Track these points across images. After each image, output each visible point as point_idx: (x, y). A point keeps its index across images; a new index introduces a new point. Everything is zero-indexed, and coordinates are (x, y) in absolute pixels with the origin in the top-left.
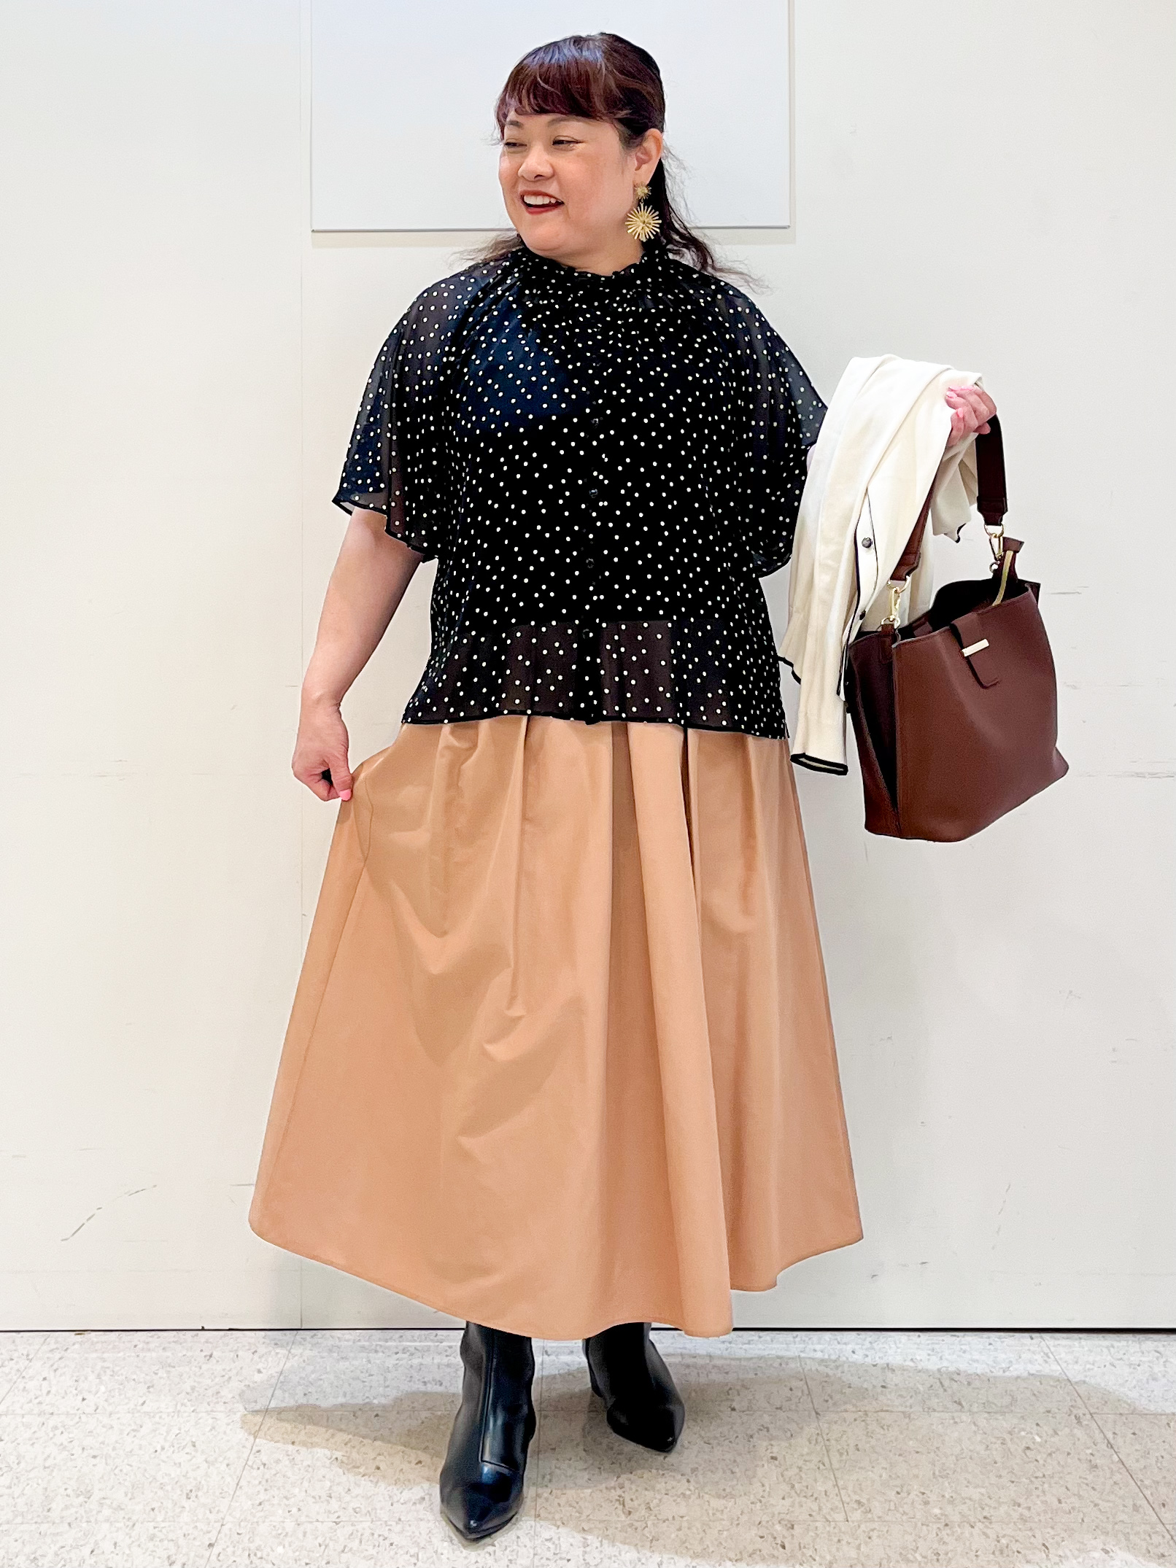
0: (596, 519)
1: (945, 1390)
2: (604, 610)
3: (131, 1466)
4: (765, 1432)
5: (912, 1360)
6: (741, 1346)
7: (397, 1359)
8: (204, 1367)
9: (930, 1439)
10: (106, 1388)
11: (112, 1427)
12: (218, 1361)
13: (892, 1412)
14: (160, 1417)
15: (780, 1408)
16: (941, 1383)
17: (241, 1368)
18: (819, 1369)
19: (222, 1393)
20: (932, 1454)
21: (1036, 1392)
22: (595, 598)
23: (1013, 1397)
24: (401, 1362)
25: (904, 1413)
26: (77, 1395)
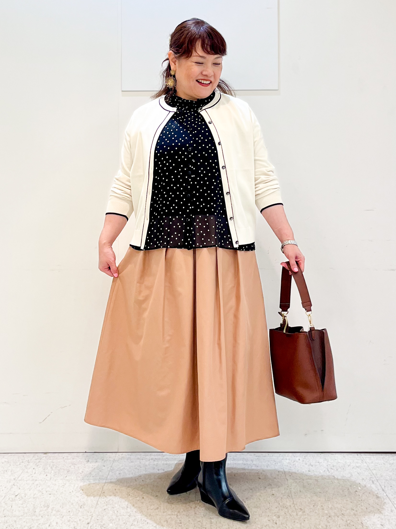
0: (191, 181)
1: (329, 472)
2: (193, 212)
3: (62, 497)
4: (270, 486)
5: (318, 462)
6: (262, 458)
7: (150, 462)
8: (86, 465)
9: (324, 488)
10: (54, 472)
11: (56, 485)
12: (91, 463)
13: (312, 479)
14: (72, 481)
15: (275, 478)
16: (328, 470)
17: (98, 465)
18: (288, 465)
19: (92, 473)
20: (325, 493)
21: (359, 473)
22: (190, 208)
23: (351, 474)
24: (151, 463)
25: (315, 479)
26: (44, 474)
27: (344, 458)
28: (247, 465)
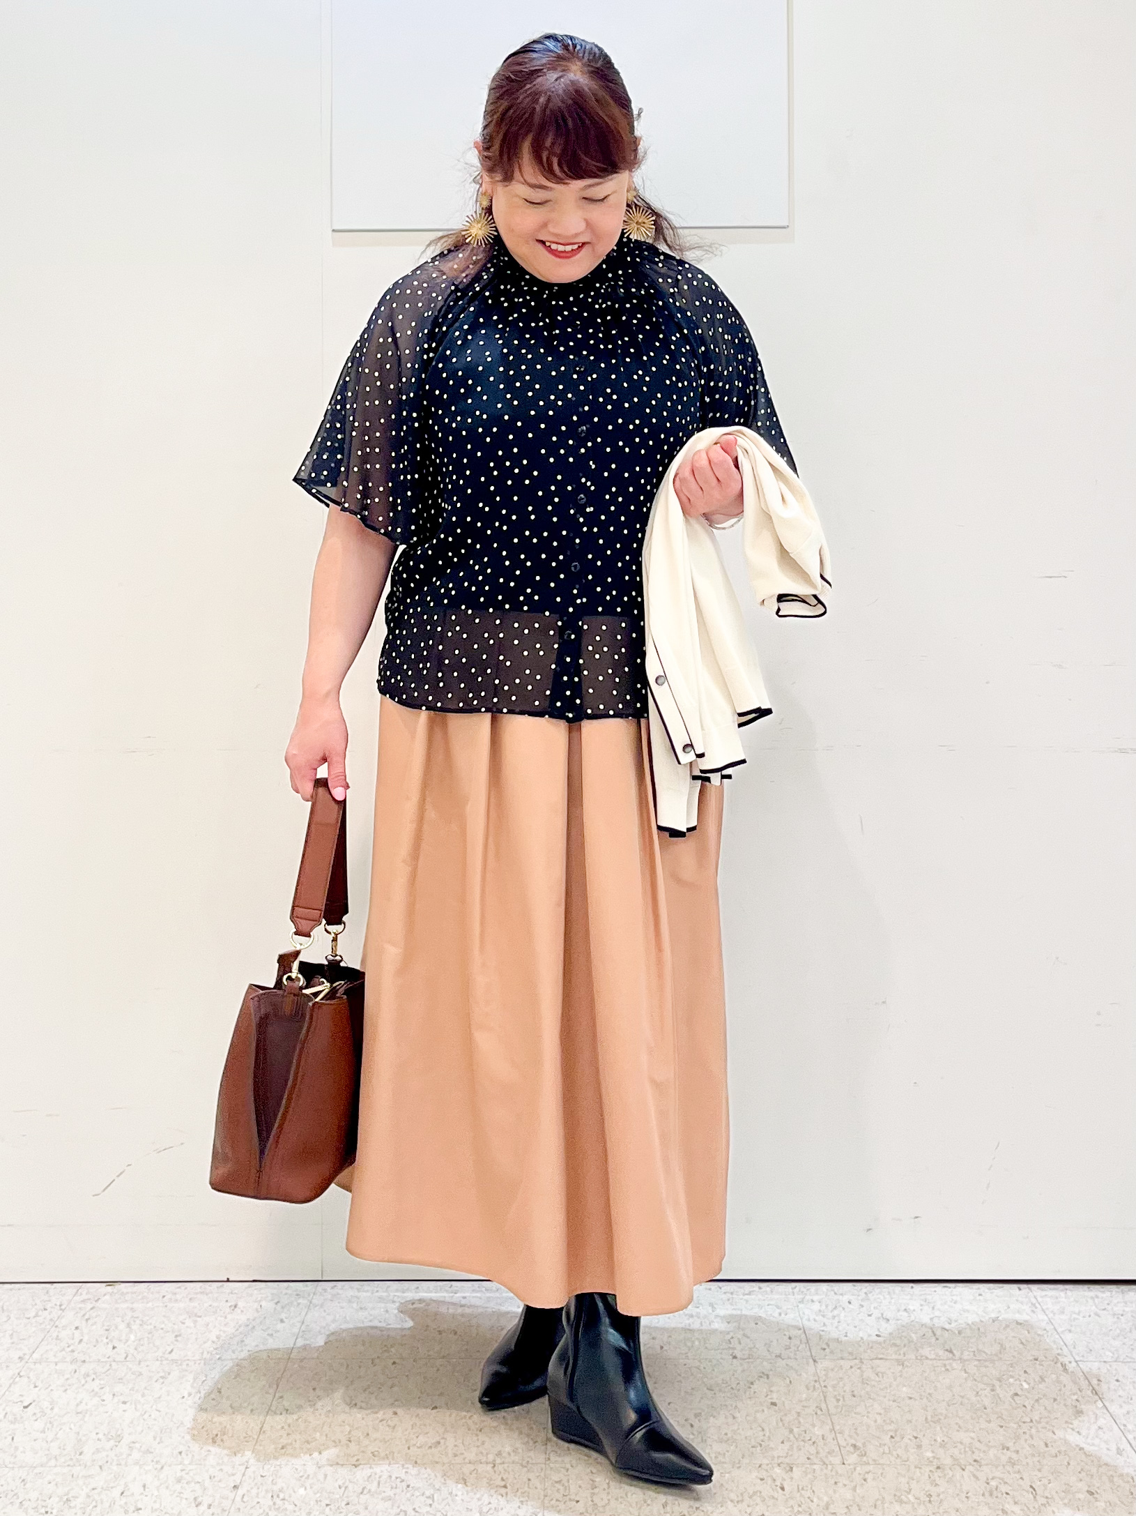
0: (583, 524)
1: (937, 1339)
2: (586, 613)
3: (159, 1411)
4: (765, 1379)
5: (905, 1310)
6: (742, 1299)
7: (414, 1310)
8: (229, 1317)
9: (922, 1386)
10: (136, 1336)
11: (141, 1374)
12: (242, 1311)
13: (886, 1359)
14: (187, 1365)
15: (780, 1356)
16: (933, 1332)
17: (265, 1318)
18: (817, 1318)
19: (247, 1341)
20: (925, 1399)
21: (1024, 1341)
22: (578, 601)
23: (1002, 1345)
24: (417, 1312)
25: (897, 1360)
26: (108, 1343)
27: (981, 1297)
28: (699, 1318)
